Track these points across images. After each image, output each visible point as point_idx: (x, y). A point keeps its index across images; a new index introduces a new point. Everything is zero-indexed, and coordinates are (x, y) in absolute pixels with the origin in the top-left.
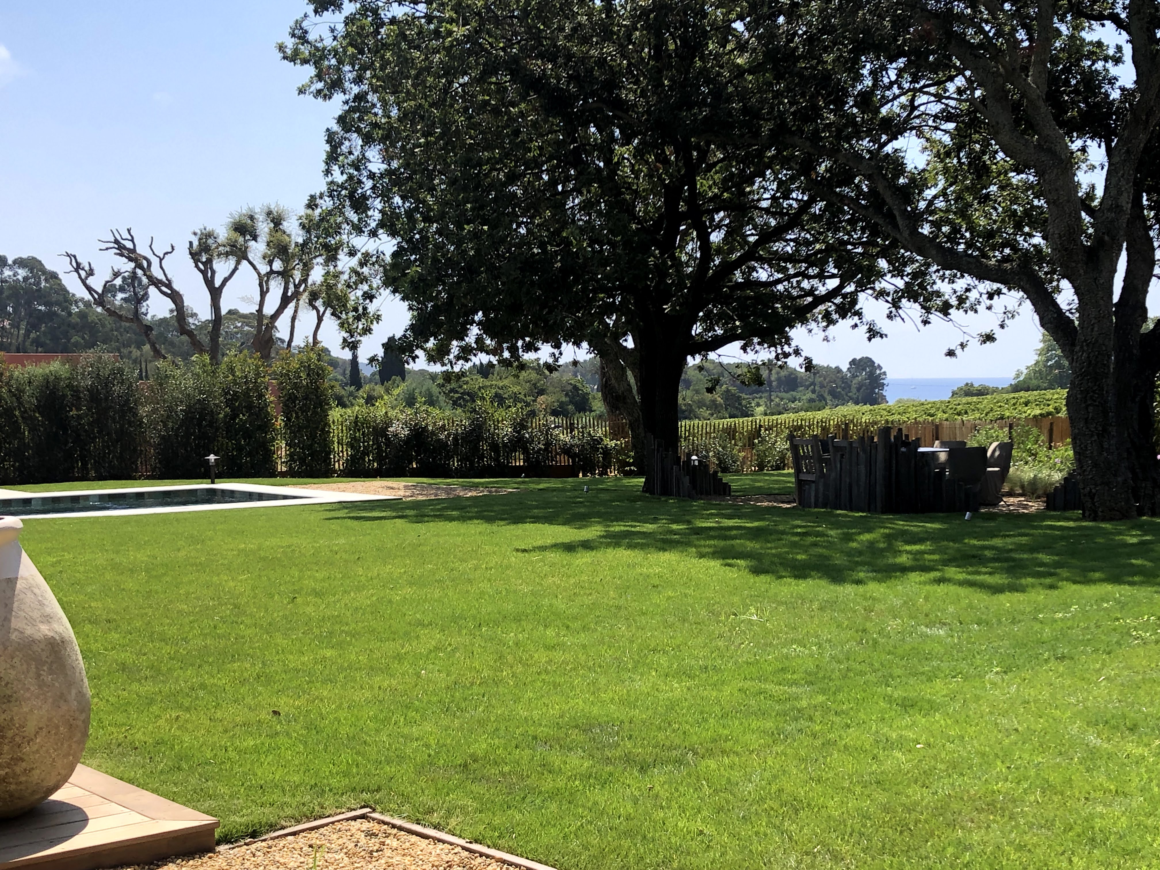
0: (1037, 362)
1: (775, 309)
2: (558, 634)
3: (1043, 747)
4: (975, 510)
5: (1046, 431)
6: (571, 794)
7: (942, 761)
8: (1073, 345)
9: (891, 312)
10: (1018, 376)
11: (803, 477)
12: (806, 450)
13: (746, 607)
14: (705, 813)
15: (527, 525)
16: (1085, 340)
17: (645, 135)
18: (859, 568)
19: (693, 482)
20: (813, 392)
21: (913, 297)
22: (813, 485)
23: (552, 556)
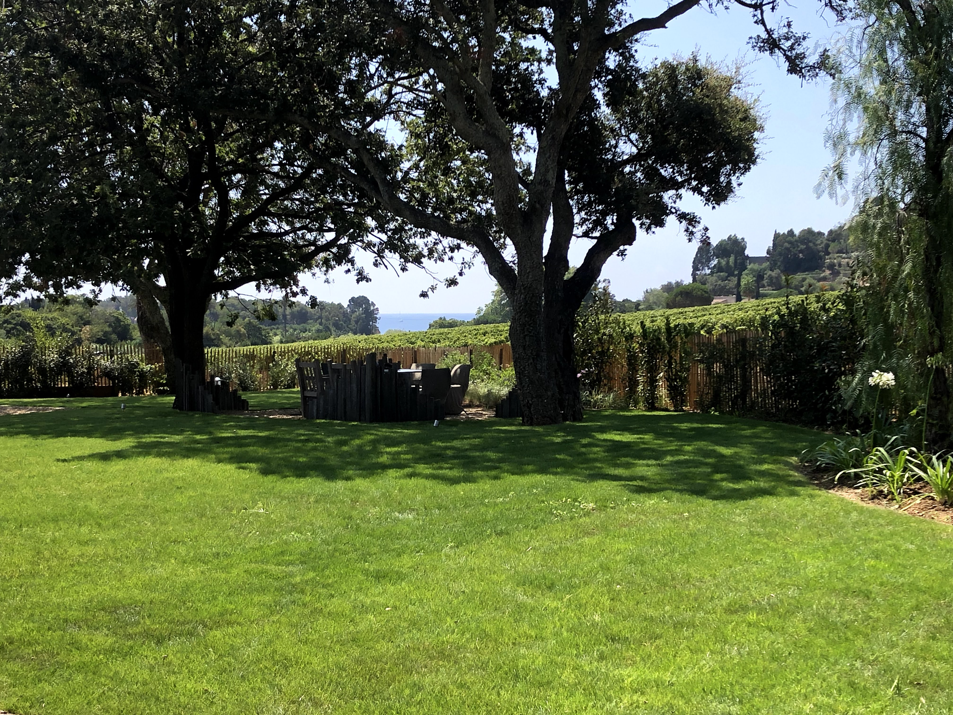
0: (494, 301)
1: (283, 256)
2: (91, 532)
3: (483, 604)
4: (441, 419)
5: (497, 356)
6: (96, 667)
7: (406, 621)
8: (514, 289)
9: (376, 261)
10: (479, 312)
11: (308, 394)
12: (309, 372)
13: (255, 503)
14: (210, 675)
15: (68, 439)
16: (523, 285)
17: (169, 108)
18: (349, 467)
19: (216, 400)
20: (321, 324)
21: (393, 248)
22: (315, 400)
23: (89, 465)
